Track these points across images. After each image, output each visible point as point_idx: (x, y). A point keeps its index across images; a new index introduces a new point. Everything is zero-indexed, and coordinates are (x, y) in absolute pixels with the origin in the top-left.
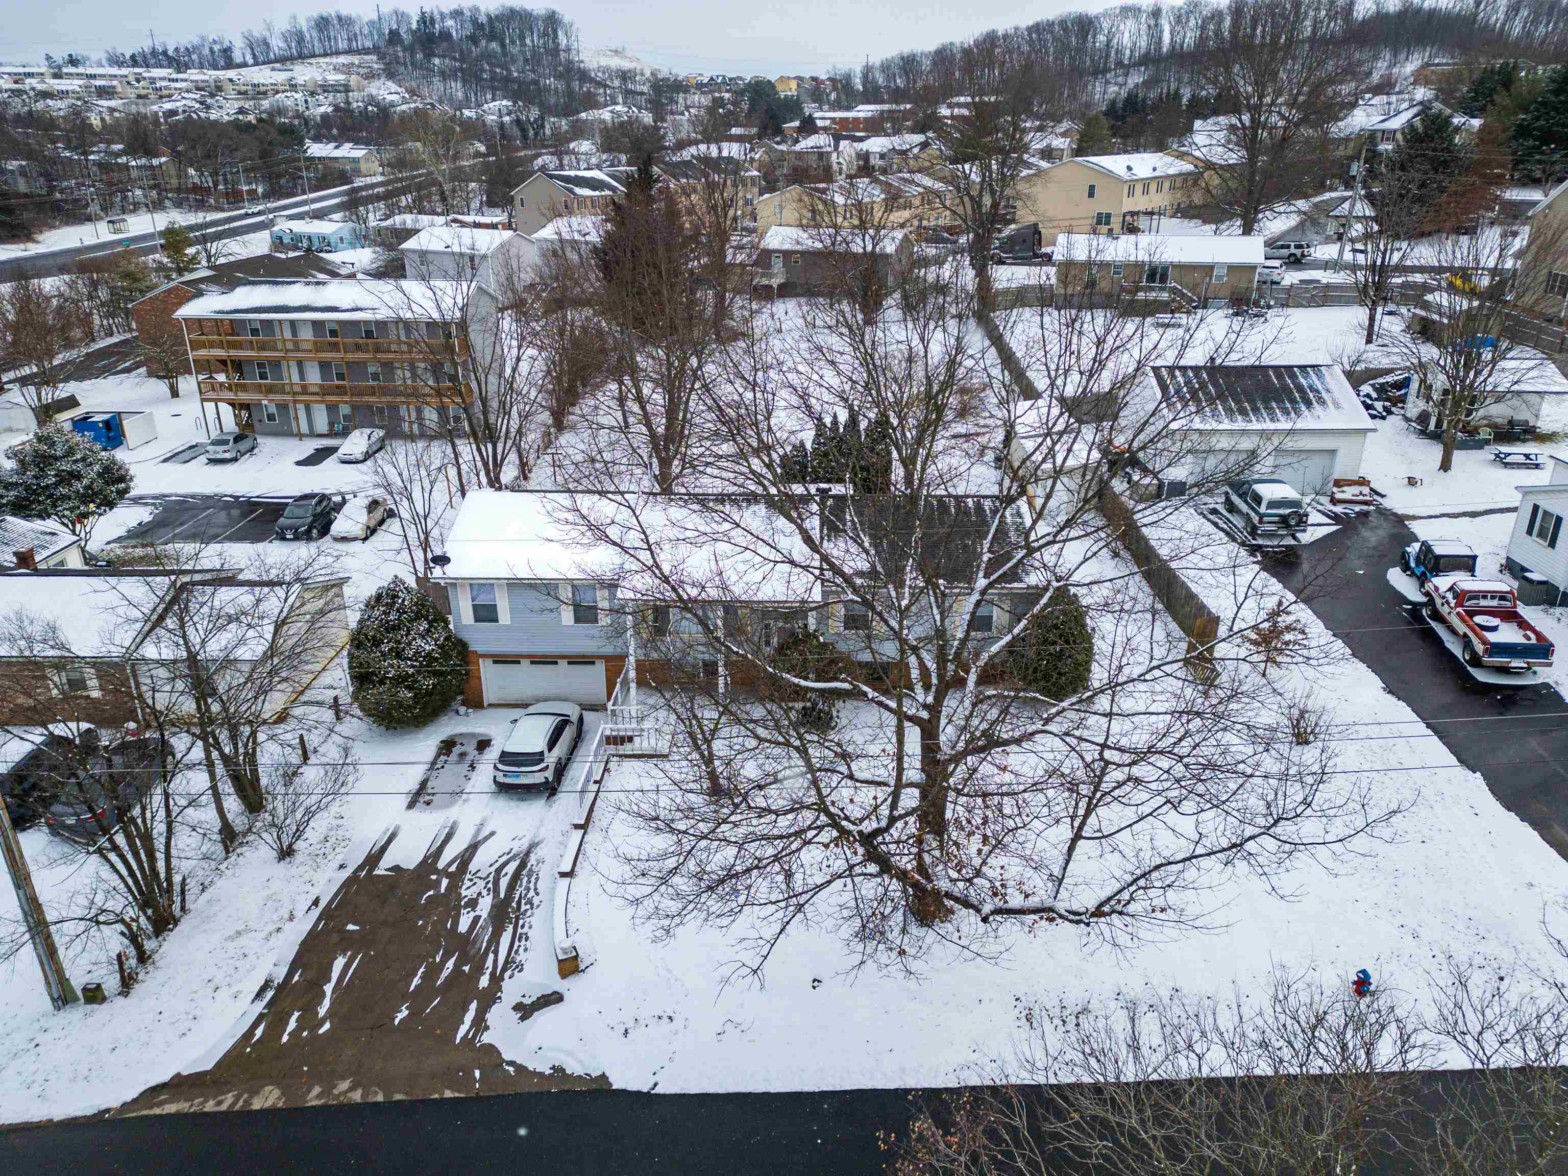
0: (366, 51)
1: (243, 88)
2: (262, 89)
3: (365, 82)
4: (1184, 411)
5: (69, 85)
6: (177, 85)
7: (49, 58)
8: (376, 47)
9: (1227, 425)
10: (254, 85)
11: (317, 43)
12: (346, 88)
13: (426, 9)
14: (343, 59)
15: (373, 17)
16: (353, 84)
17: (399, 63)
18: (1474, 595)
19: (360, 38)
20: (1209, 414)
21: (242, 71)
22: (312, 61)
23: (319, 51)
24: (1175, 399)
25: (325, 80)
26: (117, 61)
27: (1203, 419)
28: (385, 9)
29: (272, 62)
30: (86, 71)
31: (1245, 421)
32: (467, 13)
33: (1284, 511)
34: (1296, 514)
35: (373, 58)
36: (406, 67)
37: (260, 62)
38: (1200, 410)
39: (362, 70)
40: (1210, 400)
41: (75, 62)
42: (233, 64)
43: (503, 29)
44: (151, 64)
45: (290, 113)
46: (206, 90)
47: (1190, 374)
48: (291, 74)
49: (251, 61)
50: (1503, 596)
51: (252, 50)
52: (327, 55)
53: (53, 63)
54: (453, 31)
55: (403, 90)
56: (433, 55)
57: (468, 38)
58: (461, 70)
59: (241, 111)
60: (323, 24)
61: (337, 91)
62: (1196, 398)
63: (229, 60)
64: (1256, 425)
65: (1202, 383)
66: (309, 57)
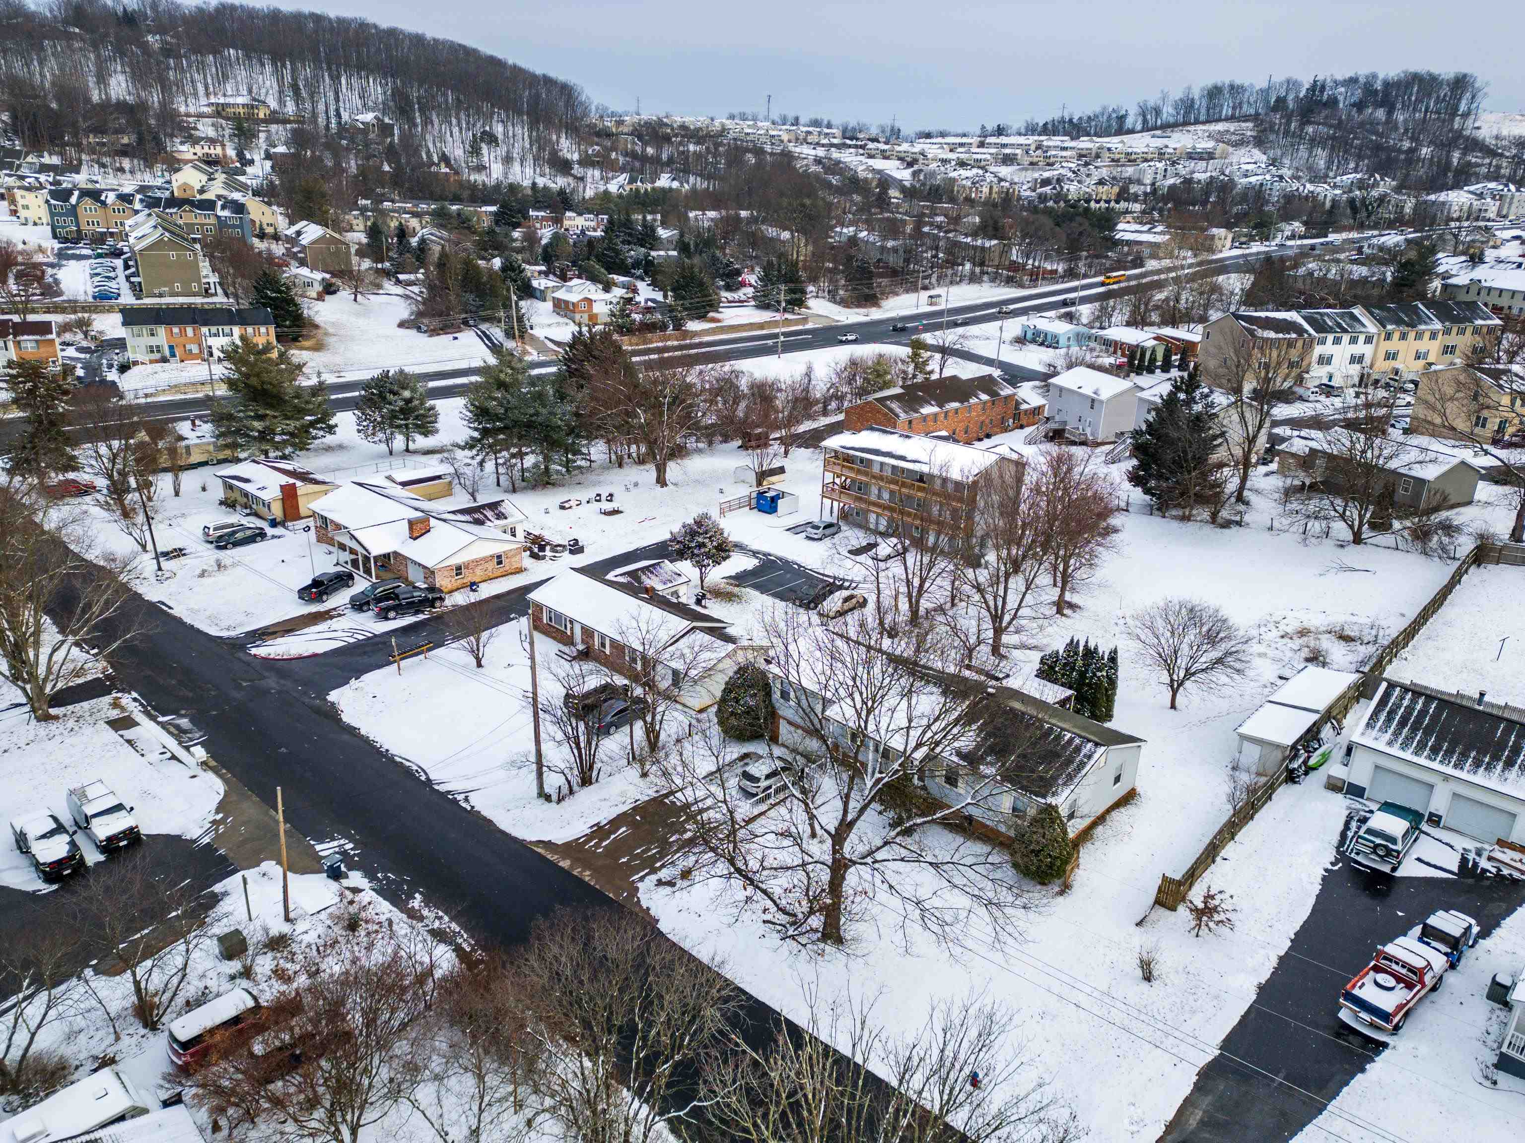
0: (1246, 118)
1: (1117, 156)
2: (1133, 157)
3: (1231, 149)
4: (1380, 730)
5: (985, 154)
6: (1064, 153)
7: (983, 127)
8: (1257, 114)
9: (1408, 755)
10: (1128, 154)
11: (1203, 111)
12: (1209, 156)
13: (1320, 78)
14: (1221, 127)
15: (1264, 85)
16: (1218, 152)
17: (1272, 130)
18: (1389, 958)
19: (1245, 106)
20: (1400, 741)
21: (1125, 138)
22: (1191, 128)
23: (1202, 118)
24: (1383, 717)
25: (1194, 148)
26: (1031, 130)
27: (1390, 743)
28: (1279, 78)
29: (1156, 128)
30: (1004, 140)
31: (1429, 757)
32: (1362, 80)
33: (1378, 841)
34: (1386, 847)
35: (1250, 125)
36: (1277, 132)
37: (1146, 128)
38: (1396, 734)
39: (1234, 138)
40: (1414, 729)
41: (1000, 131)
42: (1121, 131)
43: (1397, 96)
44: (1055, 133)
45: (1148, 180)
46: (1087, 158)
47: (1421, 701)
48: (1165, 141)
49: (1139, 127)
50: (1412, 969)
51: (1144, 116)
52: (1207, 122)
53: (984, 134)
54: (1341, 98)
55: (1264, 158)
56: (1309, 122)
57: (1354, 105)
58: (1333, 138)
59: (1101, 182)
60: (1214, 93)
61: (1201, 159)
62: (1403, 723)
63: (1119, 127)
64: (1435, 765)
65: (1423, 712)
66: (1190, 124)
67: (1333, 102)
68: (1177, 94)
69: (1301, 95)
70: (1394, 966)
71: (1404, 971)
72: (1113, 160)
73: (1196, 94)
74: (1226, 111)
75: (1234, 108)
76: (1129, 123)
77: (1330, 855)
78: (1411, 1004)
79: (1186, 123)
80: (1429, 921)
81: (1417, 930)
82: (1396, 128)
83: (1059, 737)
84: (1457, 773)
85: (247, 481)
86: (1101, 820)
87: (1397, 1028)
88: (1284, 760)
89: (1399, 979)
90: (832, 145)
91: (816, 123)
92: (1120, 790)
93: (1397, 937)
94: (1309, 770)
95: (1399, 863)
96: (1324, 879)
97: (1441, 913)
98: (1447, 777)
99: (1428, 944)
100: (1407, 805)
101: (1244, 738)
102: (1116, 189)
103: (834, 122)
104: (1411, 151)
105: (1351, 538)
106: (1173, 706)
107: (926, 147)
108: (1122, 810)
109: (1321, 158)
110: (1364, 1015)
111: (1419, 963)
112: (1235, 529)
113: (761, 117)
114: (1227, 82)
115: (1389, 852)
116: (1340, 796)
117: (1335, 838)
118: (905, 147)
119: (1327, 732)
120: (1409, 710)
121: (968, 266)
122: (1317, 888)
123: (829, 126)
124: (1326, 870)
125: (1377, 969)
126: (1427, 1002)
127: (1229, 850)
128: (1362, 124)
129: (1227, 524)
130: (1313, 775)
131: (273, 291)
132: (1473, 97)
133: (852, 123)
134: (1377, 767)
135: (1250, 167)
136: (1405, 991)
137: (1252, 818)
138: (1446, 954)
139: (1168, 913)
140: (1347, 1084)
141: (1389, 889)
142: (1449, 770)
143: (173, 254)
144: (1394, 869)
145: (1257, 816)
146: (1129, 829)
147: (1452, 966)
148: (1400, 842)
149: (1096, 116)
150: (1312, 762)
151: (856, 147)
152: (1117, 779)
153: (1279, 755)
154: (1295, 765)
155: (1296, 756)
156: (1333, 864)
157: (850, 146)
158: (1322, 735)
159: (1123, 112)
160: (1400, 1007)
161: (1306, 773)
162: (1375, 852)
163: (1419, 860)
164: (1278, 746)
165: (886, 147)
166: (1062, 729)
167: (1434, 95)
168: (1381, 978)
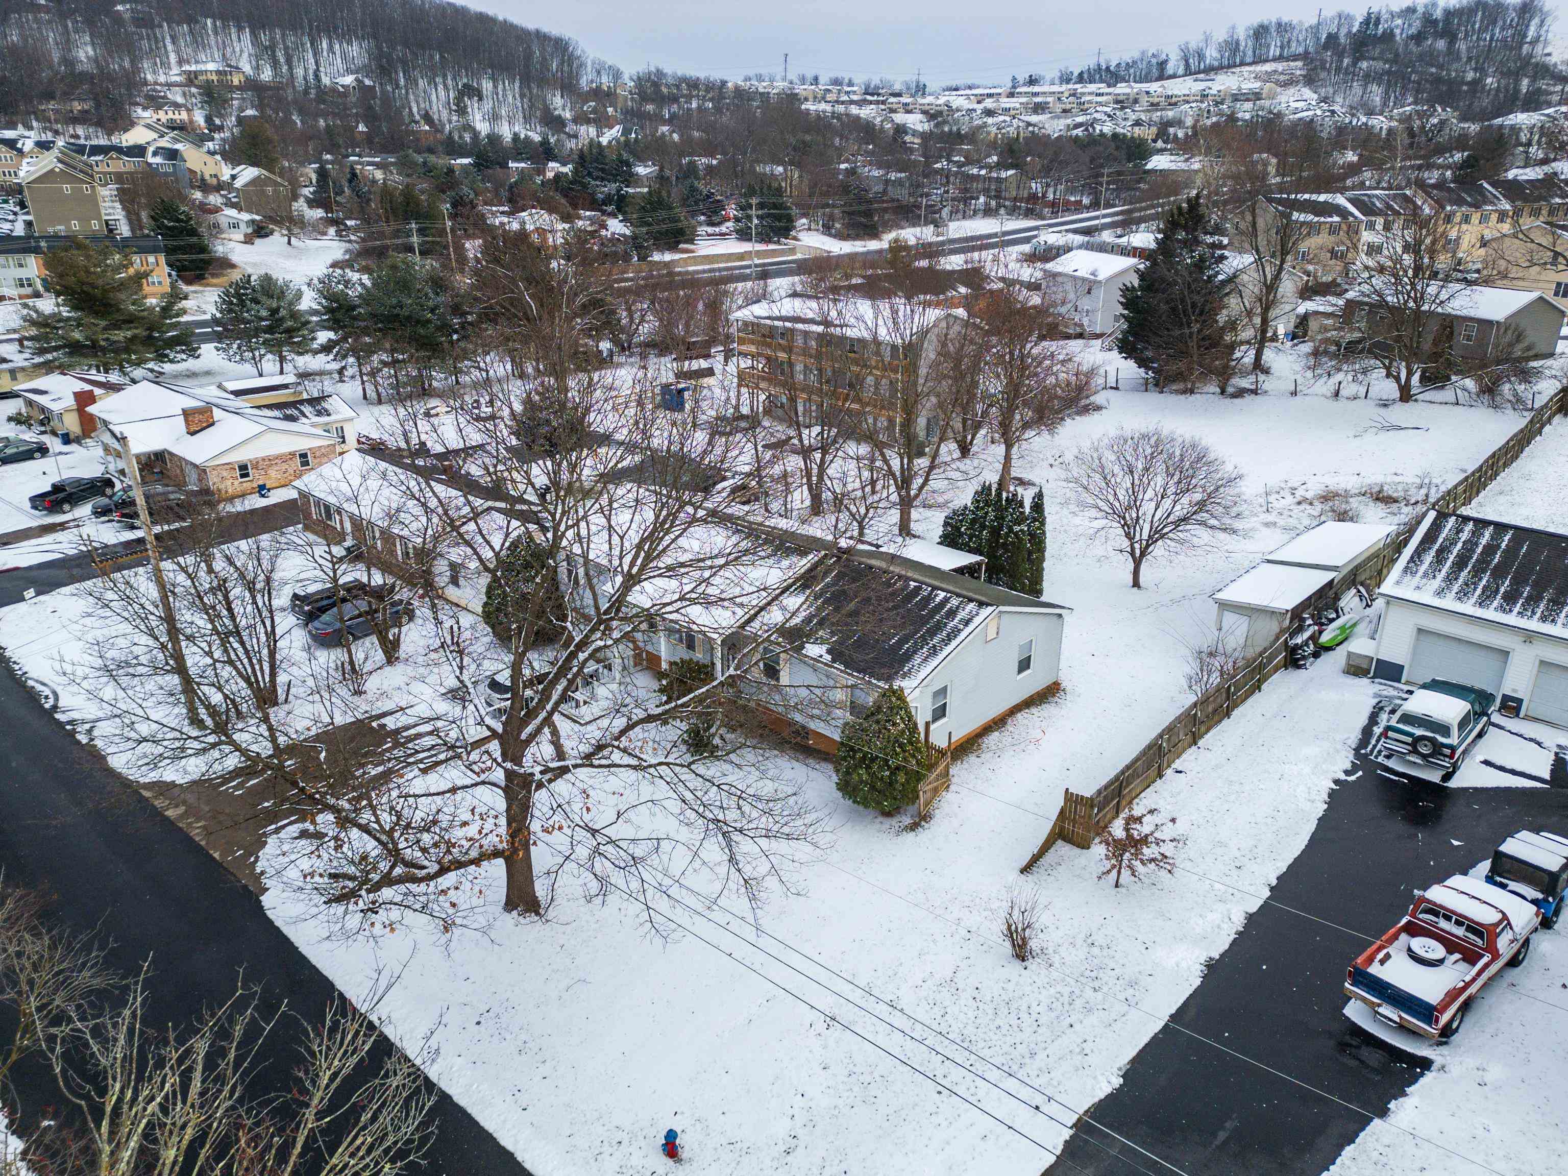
0: (1295, 58)
1: (1156, 100)
2: (1174, 100)
3: (1279, 90)
4: (1425, 575)
5: (1013, 103)
6: (1099, 99)
7: (1014, 78)
8: (1307, 53)
9: (1468, 607)
10: (1168, 97)
11: (1250, 53)
12: (1257, 96)
13: (1375, 9)
14: (1268, 67)
15: (1314, 21)
16: (1265, 92)
17: (1323, 68)
18: (1435, 910)
19: (1294, 44)
20: (1456, 588)
21: (1166, 83)
22: (1237, 70)
23: (1249, 59)
24: (1429, 558)
25: (1240, 89)
26: (1066, 79)
27: (1440, 593)
28: (1329, 12)
29: (1199, 72)
30: (1036, 89)
31: (1502, 609)
32: (1421, 9)
33: (1419, 732)
34: (1432, 741)
35: (1299, 64)
36: (1329, 72)
37: (1188, 72)
38: (1450, 579)
39: (1282, 78)
40: (1477, 572)
41: (1032, 81)
42: (1162, 76)
43: (1459, 25)
44: (1092, 81)
45: (1189, 122)
46: (1121, 103)
47: (1487, 534)
48: (1209, 84)
49: (1181, 71)
50: (1475, 928)
51: (1187, 61)
52: (1254, 63)
53: (1015, 83)
54: (1397, 31)
55: (1315, 96)
56: (1362, 58)
57: (1412, 37)
58: (1389, 72)
59: (1138, 123)
60: (1260, 33)
61: (1248, 100)
62: (1461, 563)
63: (1161, 72)
64: (1512, 619)
65: (1490, 549)
66: (1235, 66)
67: (1389, 36)
68: (1220, 35)
69: (1354, 30)
70: (1443, 924)
71: (1460, 932)
72: (1152, 105)
73: (1241, 34)
74: (1274, 51)
75: (1282, 47)
76: (1170, 69)
77: (1345, 760)
78: (1472, 990)
79: (1229, 67)
80: (1503, 848)
81: (1485, 866)
82: (1459, 58)
83: (929, 599)
84: (1547, 628)
85: (45, 392)
86: (998, 723)
87: (1447, 1033)
88: (1282, 631)
89: (1451, 945)
90: (852, 102)
91: (836, 82)
92: (1032, 681)
93: (1449, 876)
94: (1321, 650)
95: (1455, 767)
96: (1332, 794)
97: (1524, 835)
98: (1529, 636)
99: (1503, 886)
100: (1468, 683)
101: (1225, 606)
102: (1154, 130)
103: (855, 81)
104: (1475, 83)
105: (1397, 395)
106: (1136, 584)
107: (951, 99)
108: (1034, 710)
109: (1376, 93)
110: (1386, 1010)
111: (1487, 916)
112: (1248, 398)
113: (778, 77)
114: (1274, 20)
115: (1437, 749)
116: (1365, 681)
117: (1354, 736)
118: (929, 99)
119: (1350, 601)
120: (1470, 546)
121: (982, 199)
122: (1320, 808)
123: (850, 84)
124: (1336, 782)
125: (1413, 930)
126: (1504, 983)
127: (1189, 760)
128: (1421, 57)
129: (1240, 393)
130: (1326, 658)
131: (169, 220)
132: (1542, 22)
133: (875, 81)
134: (1420, 631)
135: (1300, 105)
136: (1463, 966)
137: (1228, 714)
138: (1534, 902)
139: (1077, 851)
140: (1351, 1141)
141: (1439, 808)
142: (1534, 624)
143: (67, 188)
144: (1447, 777)
145: (1236, 713)
146: (1039, 735)
147: (1546, 923)
148: (1455, 731)
149: (1134, 62)
150: (1325, 638)
151: (877, 103)
152: (1024, 665)
153: (1274, 627)
154: (1299, 640)
155: (1300, 629)
156: (1347, 773)
157: (871, 103)
158: (1342, 603)
159: (1164, 57)
160: (1452, 995)
161: (1316, 655)
162: (1415, 751)
163: (1487, 763)
164: (1272, 613)
165: (909, 100)
166: (935, 588)
167: (1500, 23)
168: (1419, 944)
